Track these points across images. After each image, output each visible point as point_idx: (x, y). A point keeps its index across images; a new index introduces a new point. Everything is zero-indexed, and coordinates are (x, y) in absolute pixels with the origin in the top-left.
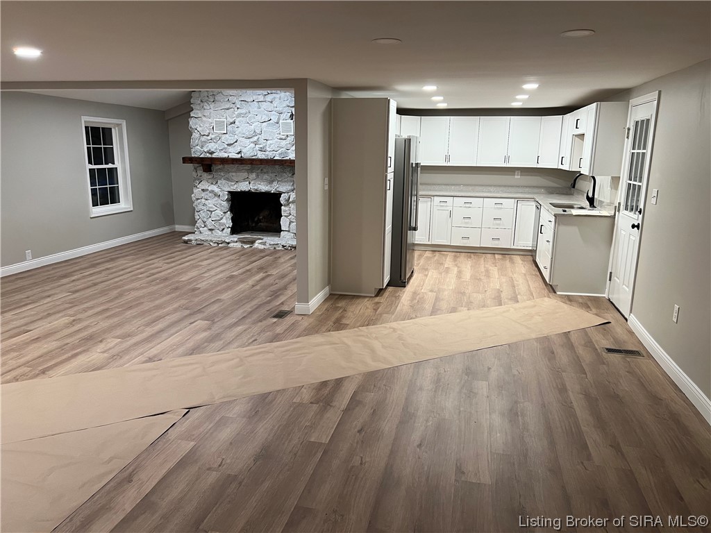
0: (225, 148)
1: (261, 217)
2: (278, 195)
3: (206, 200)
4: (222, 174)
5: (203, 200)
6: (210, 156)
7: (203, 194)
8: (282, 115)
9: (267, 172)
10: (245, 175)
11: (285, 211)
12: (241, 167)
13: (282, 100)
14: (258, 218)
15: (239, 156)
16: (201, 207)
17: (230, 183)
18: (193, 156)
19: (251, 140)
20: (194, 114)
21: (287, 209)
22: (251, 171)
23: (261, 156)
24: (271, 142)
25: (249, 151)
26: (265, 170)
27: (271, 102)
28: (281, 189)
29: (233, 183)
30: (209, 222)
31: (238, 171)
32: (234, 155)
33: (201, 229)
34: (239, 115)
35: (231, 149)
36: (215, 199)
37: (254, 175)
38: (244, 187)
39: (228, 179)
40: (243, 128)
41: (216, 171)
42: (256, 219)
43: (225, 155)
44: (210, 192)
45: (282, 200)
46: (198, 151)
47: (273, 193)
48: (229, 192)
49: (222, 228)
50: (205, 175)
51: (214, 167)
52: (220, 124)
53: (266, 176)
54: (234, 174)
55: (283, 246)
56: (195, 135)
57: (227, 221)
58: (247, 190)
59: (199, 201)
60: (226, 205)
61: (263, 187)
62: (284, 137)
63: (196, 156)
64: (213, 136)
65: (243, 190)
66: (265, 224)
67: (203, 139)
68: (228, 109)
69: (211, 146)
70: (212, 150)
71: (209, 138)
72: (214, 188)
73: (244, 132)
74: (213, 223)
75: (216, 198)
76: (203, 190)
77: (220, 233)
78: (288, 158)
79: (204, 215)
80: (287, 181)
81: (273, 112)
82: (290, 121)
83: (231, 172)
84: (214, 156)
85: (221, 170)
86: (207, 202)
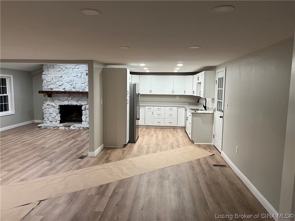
0: (58, 87)
2: (81, 106)
3: (49, 109)
4: (56, 98)
5: (48, 109)
6: (51, 90)
7: (48, 106)
8: (83, 74)
10: (67, 98)
11: (84, 113)
12: (65, 95)
13: (83, 68)
14: (72, 116)
15: (64, 90)
16: (46, 112)
17: (60, 102)
18: (43, 90)
19: (69, 84)
20: (44, 73)
22: (69, 96)
23: (74, 90)
24: (78, 84)
25: (68, 88)
26: (75, 96)
27: (78, 68)
28: (82, 104)
30: (50, 119)
31: (64, 96)
32: (62, 90)
33: (46, 121)
34: (64, 74)
35: (60, 87)
36: (53, 108)
37: (70, 98)
38: (66, 103)
39: (59, 100)
40: (66, 78)
41: (54, 96)
42: (71, 116)
43: (58, 90)
44: (51, 106)
45: (83, 108)
46: (45, 88)
47: (79, 105)
48: (59, 105)
49: (56, 120)
50: (49, 98)
52: (56, 77)
53: (76, 98)
54: (61, 98)
55: (83, 128)
56: (45, 82)
57: (58, 118)
58: (67, 104)
59: (46, 109)
60: (58, 111)
61: (74, 103)
62: (83, 83)
63: (45, 90)
64: (53, 82)
65: (65, 104)
66: (75, 118)
67: (48, 83)
68: (59, 71)
69: (52, 86)
70: (52, 88)
71: (51, 83)
72: (53, 104)
73: (66, 80)
74: (52, 118)
75: (54, 108)
76: (47, 105)
77: (55, 123)
78: (85, 91)
79: (48, 115)
80: (85, 101)
81: (79, 73)
82: (86, 76)
83: (60, 97)
84: (53, 90)
85: (56, 96)
86: (49, 110)
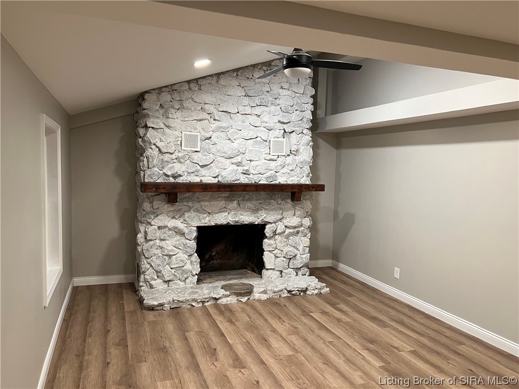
0: (197, 171)
1: (214, 254)
2: (262, 226)
3: (162, 240)
4: (190, 204)
5: (157, 241)
6: (172, 180)
7: (158, 233)
8: (271, 132)
9: (250, 200)
10: (222, 203)
11: (270, 245)
12: (216, 194)
13: (272, 114)
14: (210, 256)
15: (215, 181)
16: (154, 251)
17: (202, 216)
18: (146, 180)
19: (233, 160)
20: (153, 123)
21: (272, 242)
22: (229, 199)
23: (244, 180)
24: (257, 163)
25: (230, 174)
26: (247, 197)
27: (259, 116)
28: (268, 219)
29: (205, 215)
30: (167, 273)
31: (212, 199)
32: (208, 179)
33: (153, 282)
34: (219, 129)
35: (203, 171)
36: (175, 239)
37: (235, 204)
38: (222, 218)
39: (197, 210)
40: (222, 144)
41: (182, 200)
43: (197, 180)
44: (170, 230)
45: (268, 230)
46: (154, 174)
47: (258, 225)
48: (198, 227)
49: (186, 276)
50: (166, 207)
51: (180, 196)
52: (192, 140)
53: (249, 204)
54: (207, 203)
55: (289, 292)
56: (152, 152)
57: (193, 265)
58: (225, 222)
59: (152, 243)
60: (193, 244)
61: (247, 218)
62: (275, 158)
63: (152, 181)
64: (180, 155)
65: (219, 223)
66: (219, 261)
67: (167, 157)
68: (200, 120)
69: (178, 168)
70: (179, 173)
71: (173, 156)
72: (178, 223)
73: (226, 150)
74: (173, 271)
75: (178, 237)
76: (159, 228)
77: (182, 284)
78: (277, 182)
79: (158, 262)
80: (275, 209)
81: (262, 128)
82: (282, 139)
83: (203, 201)
84: (180, 180)
85: (189, 199)
86: (163, 244)
